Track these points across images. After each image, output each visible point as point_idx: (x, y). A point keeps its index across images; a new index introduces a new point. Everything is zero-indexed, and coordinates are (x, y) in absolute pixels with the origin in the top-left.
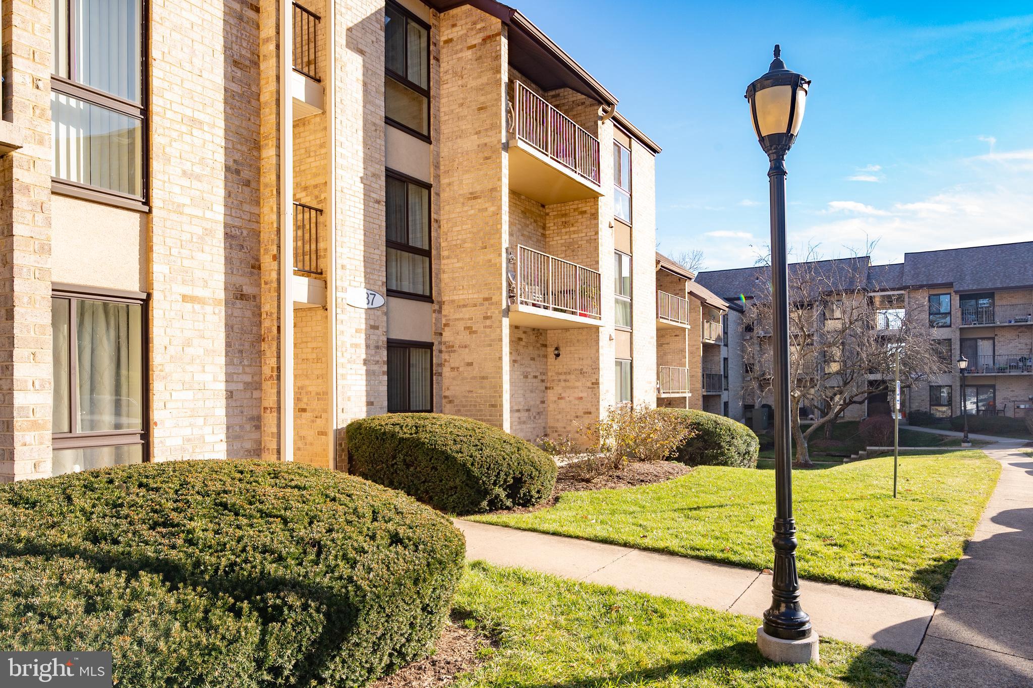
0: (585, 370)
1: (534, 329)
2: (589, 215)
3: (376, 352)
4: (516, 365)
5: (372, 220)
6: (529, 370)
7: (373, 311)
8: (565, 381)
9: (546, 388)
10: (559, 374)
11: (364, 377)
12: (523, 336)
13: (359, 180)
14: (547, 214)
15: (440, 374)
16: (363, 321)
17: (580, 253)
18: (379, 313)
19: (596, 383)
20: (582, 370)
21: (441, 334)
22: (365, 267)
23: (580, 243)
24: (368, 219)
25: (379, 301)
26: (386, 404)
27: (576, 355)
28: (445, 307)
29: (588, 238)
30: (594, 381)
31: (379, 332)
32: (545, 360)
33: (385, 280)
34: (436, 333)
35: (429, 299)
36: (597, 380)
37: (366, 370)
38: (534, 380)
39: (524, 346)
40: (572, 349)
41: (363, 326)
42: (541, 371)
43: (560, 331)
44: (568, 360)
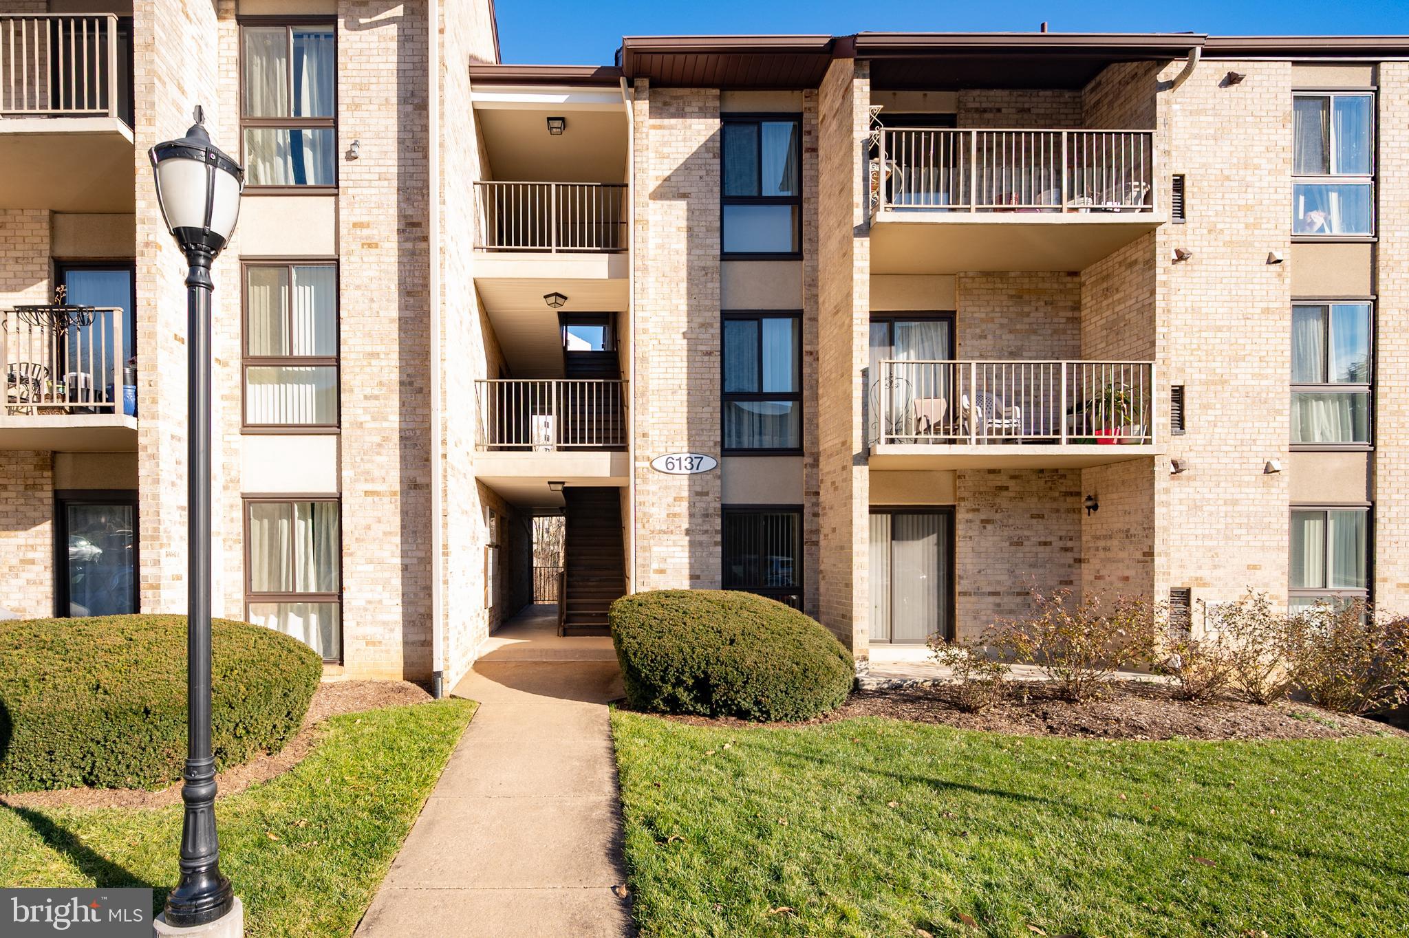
0: (1132, 532)
1: (1042, 471)
2: (1141, 266)
3: (704, 521)
4: (989, 527)
5: (699, 376)
6: (1026, 533)
7: (699, 476)
8: (1105, 549)
9: (1079, 561)
10: (1097, 538)
11: (687, 549)
12: (1011, 483)
13: (681, 336)
14: (1084, 284)
15: (816, 543)
16: (686, 488)
17: (1127, 334)
18: (709, 477)
19: (1150, 554)
20: (1128, 531)
21: (818, 493)
22: (689, 429)
23: (1127, 317)
24: (693, 376)
25: (708, 463)
26: (719, 578)
27: (1120, 507)
28: (821, 459)
29: (1139, 305)
30: (1146, 550)
31: (710, 498)
32: (1076, 516)
33: (719, 439)
34: (807, 493)
35: (798, 451)
36: (1152, 547)
37: (690, 541)
38: (1041, 549)
39: (1011, 499)
40: (1115, 496)
41: (685, 494)
42: (1063, 533)
43: (1097, 469)
44: (1110, 517)
